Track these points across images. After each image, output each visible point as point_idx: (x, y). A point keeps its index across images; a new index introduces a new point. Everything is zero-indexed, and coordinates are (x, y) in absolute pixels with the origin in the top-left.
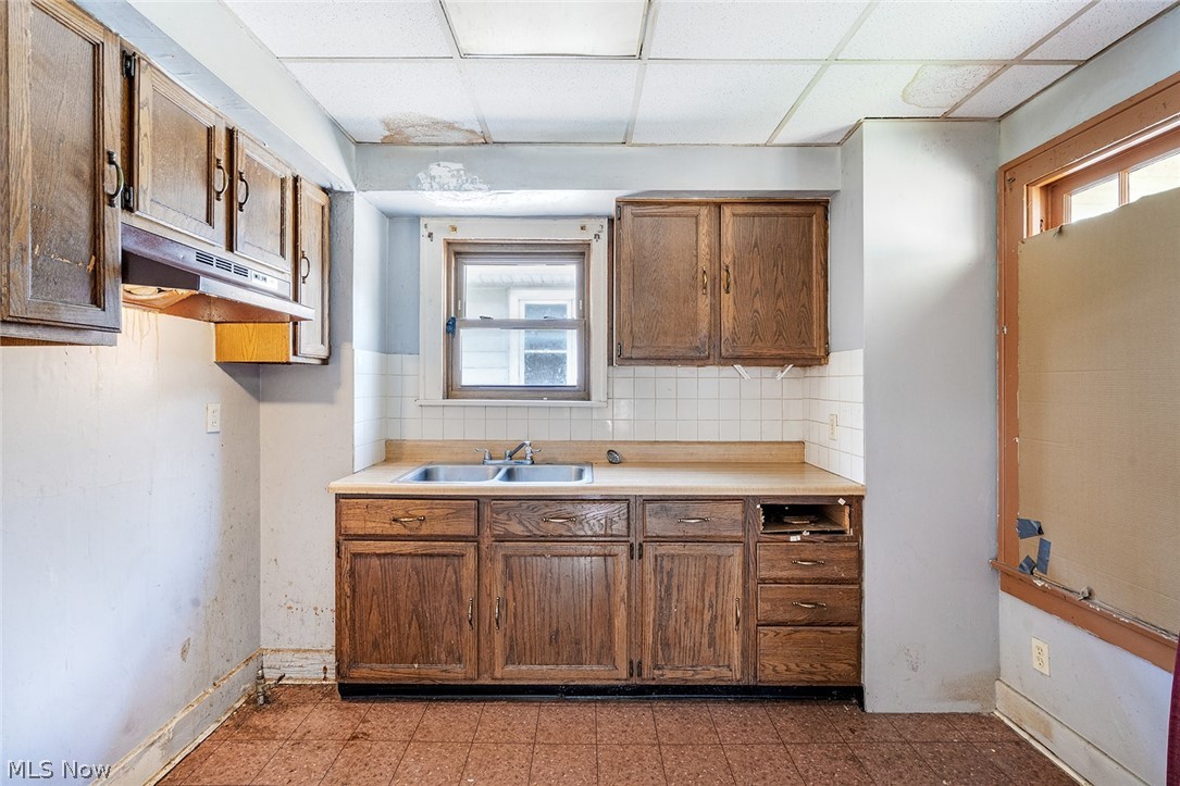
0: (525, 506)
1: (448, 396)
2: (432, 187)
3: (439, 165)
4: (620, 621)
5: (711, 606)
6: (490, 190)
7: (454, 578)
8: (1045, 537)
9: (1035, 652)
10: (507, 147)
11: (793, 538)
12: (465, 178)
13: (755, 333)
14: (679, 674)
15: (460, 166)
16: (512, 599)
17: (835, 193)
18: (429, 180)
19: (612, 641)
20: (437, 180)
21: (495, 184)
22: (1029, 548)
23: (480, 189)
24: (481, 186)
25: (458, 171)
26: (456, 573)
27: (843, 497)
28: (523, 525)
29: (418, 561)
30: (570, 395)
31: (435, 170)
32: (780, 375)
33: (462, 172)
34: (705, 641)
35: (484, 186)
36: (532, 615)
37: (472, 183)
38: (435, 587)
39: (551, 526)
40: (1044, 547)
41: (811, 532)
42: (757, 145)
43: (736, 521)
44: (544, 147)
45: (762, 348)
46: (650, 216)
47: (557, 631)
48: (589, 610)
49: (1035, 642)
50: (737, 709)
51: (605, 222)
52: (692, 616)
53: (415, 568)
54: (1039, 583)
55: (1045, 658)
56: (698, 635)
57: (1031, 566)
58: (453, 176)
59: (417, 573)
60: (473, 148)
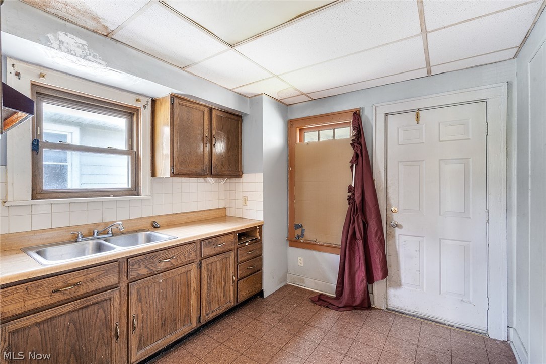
0: (148, 257)
1: (34, 198)
2: (60, 48)
3: (67, 35)
4: (193, 301)
5: (224, 280)
6: (107, 66)
7: (103, 316)
8: (303, 228)
9: (299, 261)
10: (118, 44)
11: (247, 244)
12: (88, 52)
13: (222, 165)
14: (215, 313)
15: (84, 42)
16: (141, 312)
17: (246, 115)
18: (58, 42)
19: (189, 312)
20: (65, 45)
21: (110, 63)
22: (298, 232)
23: (99, 63)
24: (101, 62)
25: (83, 45)
26: (105, 312)
27: (258, 226)
28: (148, 268)
29: (76, 315)
30: (127, 193)
31: (62, 36)
32: (224, 182)
33: (86, 47)
34: (222, 295)
35: (103, 63)
36: (152, 316)
37: (94, 57)
38: (89, 327)
39: (162, 264)
40: (303, 231)
41: (251, 240)
42: (228, 89)
43: (232, 242)
44: (140, 53)
45: (225, 171)
46: (186, 106)
47: (165, 320)
48: (179, 301)
49: (299, 258)
50: (232, 317)
51: (150, 100)
52: (218, 286)
53: (73, 321)
54: (302, 241)
55: (302, 262)
56: (220, 293)
57: (299, 237)
58: (78, 47)
59: (75, 324)
60: (94, 34)
